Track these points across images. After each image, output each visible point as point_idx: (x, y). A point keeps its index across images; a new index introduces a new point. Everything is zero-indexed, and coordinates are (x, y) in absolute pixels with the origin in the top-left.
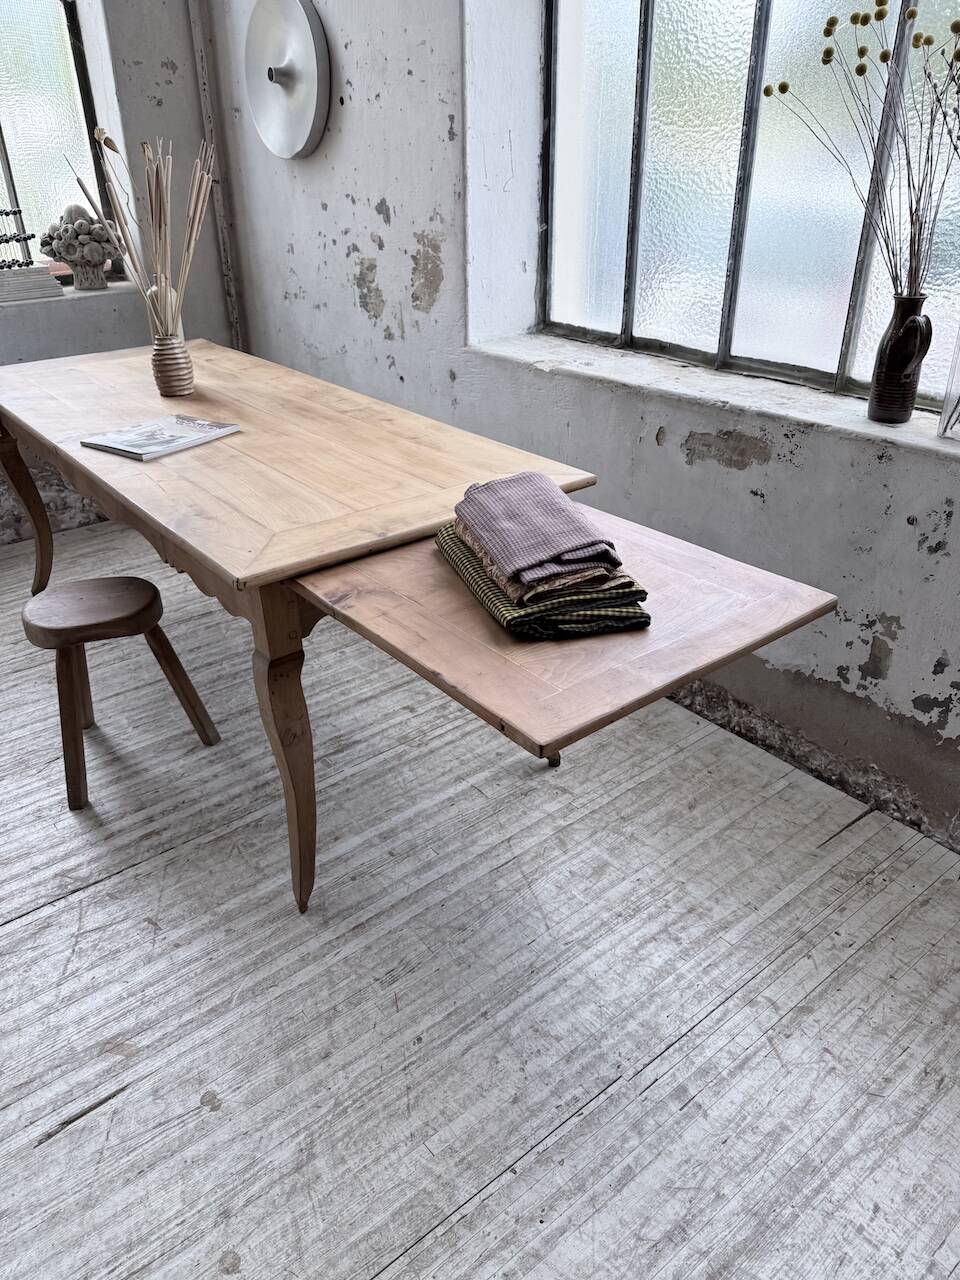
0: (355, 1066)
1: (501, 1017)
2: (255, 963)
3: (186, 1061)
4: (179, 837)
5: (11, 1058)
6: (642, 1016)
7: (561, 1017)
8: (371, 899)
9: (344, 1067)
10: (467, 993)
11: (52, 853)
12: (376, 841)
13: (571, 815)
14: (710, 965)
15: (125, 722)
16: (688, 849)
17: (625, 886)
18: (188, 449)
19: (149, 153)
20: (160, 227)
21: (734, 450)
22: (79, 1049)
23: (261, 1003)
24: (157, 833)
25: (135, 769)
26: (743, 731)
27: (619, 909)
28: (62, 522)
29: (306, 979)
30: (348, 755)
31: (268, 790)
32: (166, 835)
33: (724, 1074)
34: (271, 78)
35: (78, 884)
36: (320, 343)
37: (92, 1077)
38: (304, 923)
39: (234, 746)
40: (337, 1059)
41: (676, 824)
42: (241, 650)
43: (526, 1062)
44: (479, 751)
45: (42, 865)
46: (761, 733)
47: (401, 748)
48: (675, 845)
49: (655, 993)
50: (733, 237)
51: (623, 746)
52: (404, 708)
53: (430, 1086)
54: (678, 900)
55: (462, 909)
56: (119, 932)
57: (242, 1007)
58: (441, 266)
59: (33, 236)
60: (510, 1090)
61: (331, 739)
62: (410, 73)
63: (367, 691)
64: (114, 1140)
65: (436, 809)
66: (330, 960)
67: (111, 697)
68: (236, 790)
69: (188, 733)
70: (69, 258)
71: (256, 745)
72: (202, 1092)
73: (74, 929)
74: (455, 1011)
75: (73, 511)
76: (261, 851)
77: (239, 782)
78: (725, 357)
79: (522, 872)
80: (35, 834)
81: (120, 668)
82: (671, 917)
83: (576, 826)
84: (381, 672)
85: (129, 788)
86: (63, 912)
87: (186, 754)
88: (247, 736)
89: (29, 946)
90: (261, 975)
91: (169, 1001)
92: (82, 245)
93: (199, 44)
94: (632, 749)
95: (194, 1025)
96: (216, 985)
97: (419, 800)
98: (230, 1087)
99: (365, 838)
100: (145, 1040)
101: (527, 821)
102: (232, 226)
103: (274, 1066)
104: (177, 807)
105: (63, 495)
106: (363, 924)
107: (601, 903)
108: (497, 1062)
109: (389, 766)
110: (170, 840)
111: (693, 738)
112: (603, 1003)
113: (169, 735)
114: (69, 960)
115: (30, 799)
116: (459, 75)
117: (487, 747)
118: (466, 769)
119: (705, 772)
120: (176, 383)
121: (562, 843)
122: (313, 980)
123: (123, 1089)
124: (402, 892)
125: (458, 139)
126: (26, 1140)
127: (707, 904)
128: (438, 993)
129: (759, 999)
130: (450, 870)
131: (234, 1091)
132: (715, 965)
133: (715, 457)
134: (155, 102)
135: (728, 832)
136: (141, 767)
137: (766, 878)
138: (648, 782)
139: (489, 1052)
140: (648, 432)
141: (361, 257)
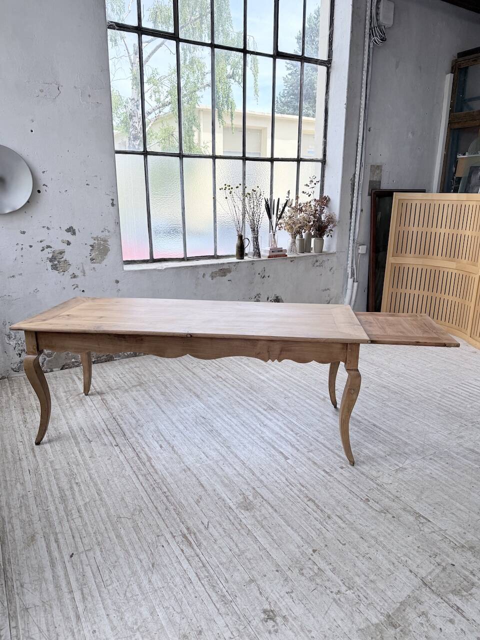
21: (223, 273)
36: (14, 292)
58: (109, 246)
125: (116, 206)
133: (218, 276)
140: (201, 276)
141: (53, 250)
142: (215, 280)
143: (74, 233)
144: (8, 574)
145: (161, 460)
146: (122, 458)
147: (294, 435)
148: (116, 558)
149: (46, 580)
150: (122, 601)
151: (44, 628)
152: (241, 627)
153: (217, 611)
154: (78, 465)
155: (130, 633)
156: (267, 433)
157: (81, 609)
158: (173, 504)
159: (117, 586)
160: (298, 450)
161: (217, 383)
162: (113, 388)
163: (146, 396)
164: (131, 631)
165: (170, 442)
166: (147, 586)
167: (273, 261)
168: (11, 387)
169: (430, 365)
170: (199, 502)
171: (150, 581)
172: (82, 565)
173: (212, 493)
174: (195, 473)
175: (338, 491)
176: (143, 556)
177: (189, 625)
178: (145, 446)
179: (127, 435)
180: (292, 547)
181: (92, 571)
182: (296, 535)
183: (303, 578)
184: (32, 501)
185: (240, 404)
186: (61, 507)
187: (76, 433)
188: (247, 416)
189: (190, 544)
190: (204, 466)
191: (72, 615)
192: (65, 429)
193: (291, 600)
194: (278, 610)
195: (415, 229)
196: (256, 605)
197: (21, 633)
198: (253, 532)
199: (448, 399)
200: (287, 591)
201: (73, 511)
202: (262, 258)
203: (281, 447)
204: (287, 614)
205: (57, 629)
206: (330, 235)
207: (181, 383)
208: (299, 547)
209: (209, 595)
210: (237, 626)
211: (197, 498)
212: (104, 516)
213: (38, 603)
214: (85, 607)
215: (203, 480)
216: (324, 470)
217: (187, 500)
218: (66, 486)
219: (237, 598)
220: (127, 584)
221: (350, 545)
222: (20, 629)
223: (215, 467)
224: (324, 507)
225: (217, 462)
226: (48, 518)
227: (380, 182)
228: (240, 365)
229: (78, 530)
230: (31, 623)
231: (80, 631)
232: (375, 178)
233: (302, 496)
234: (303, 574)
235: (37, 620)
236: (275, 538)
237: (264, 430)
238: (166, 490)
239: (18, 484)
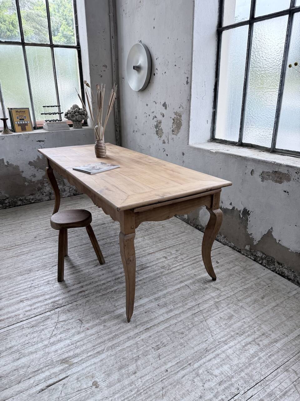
0: (145, 378)
1: (196, 365)
2: (113, 338)
3: (88, 369)
4: (91, 293)
5: (33, 361)
6: (247, 371)
7: (217, 368)
8: (151, 320)
9: (141, 378)
10: (183, 356)
11: (51, 295)
12: (154, 300)
13: (220, 298)
14: (271, 355)
15: (77, 255)
16: (262, 312)
17: (239, 324)
18: (104, 172)
19: (99, 88)
20: (100, 108)
21: (278, 177)
22: (54, 361)
23: (114, 352)
24: (84, 291)
25: (78, 270)
26: (280, 273)
27: (237, 332)
28: (63, 195)
29: (129, 345)
30: (145, 271)
31: (119, 280)
32: (87, 292)
33: (278, 397)
34: (134, 68)
35: (59, 306)
36: (143, 145)
37: (58, 371)
38: (129, 326)
39: (109, 265)
40: (138, 374)
41: (257, 303)
42: (113, 235)
43: (204, 383)
44: (188, 273)
45: (48, 299)
46: (287, 274)
47: (162, 270)
48: (257, 311)
49: (251, 363)
50: (277, 111)
51: (238, 275)
52: (163, 257)
53: (171, 388)
54: (258, 330)
55: (182, 327)
56: (70, 323)
57: (108, 352)
58: (182, 122)
59: (63, 113)
60: (199, 393)
61: (140, 265)
62: (175, 65)
63: (151, 251)
64: (63, 394)
65: (173, 291)
66: (137, 339)
67: (73, 247)
68: (109, 280)
69: (95, 260)
70: (72, 119)
71: (116, 265)
72: (93, 381)
73: (56, 321)
74: (179, 362)
75: (67, 192)
76: (116, 300)
77: (110, 277)
78: (273, 149)
79: (203, 316)
80: (47, 289)
81: (77, 239)
82: (256, 336)
83: (222, 302)
84: (156, 245)
85: (77, 276)
86: (53, 314)
87: (95, 267)
88: (113, 262)
89: (42, 325)
90: (114, 342)
91: (84, 347)
92: (76, 115)
93: (114, 60)
94: (241, 277)
95: (92, 357)
96: (100, 344)
97: (168, 288)
98: (102, 380)
99: (150, 299)
100: (75, 360)
101: (205, 298)
102: (119, 111)
103: (117, 374)
104: (91, 283)
105: (64, 187)
106: (148, 328)
107: (231, 329)
108: (194, 382)
109: (158, 276)
110: (88, 294)
111: (262, 275)
112: (232, 365)
113: (90, 260)
114: (53, 330)
115: (46, 277)
116: (190, 66)
117: (191, 272)
118: (184, 279)
119: (267, 286)
120: (101, 154)
121: (217, 307)
122: (131, 345)
123: (67, 377)
124: (162, 319)
125: (189, 84)
126: (35, 391)
127: (269, 332)
128: (174, 355)
129: (290, 369)
130: (178, 313)
131: (104, 382)
132: (273, 355)
133: (271, 179)
134: (100, 76)
135: (276, 308)
136: (81, 270)
137: (291, 325)
138: (247, 288)
139: (191, 378)
140: (248, 171)
141: (157, 119)
143: (166, 108)
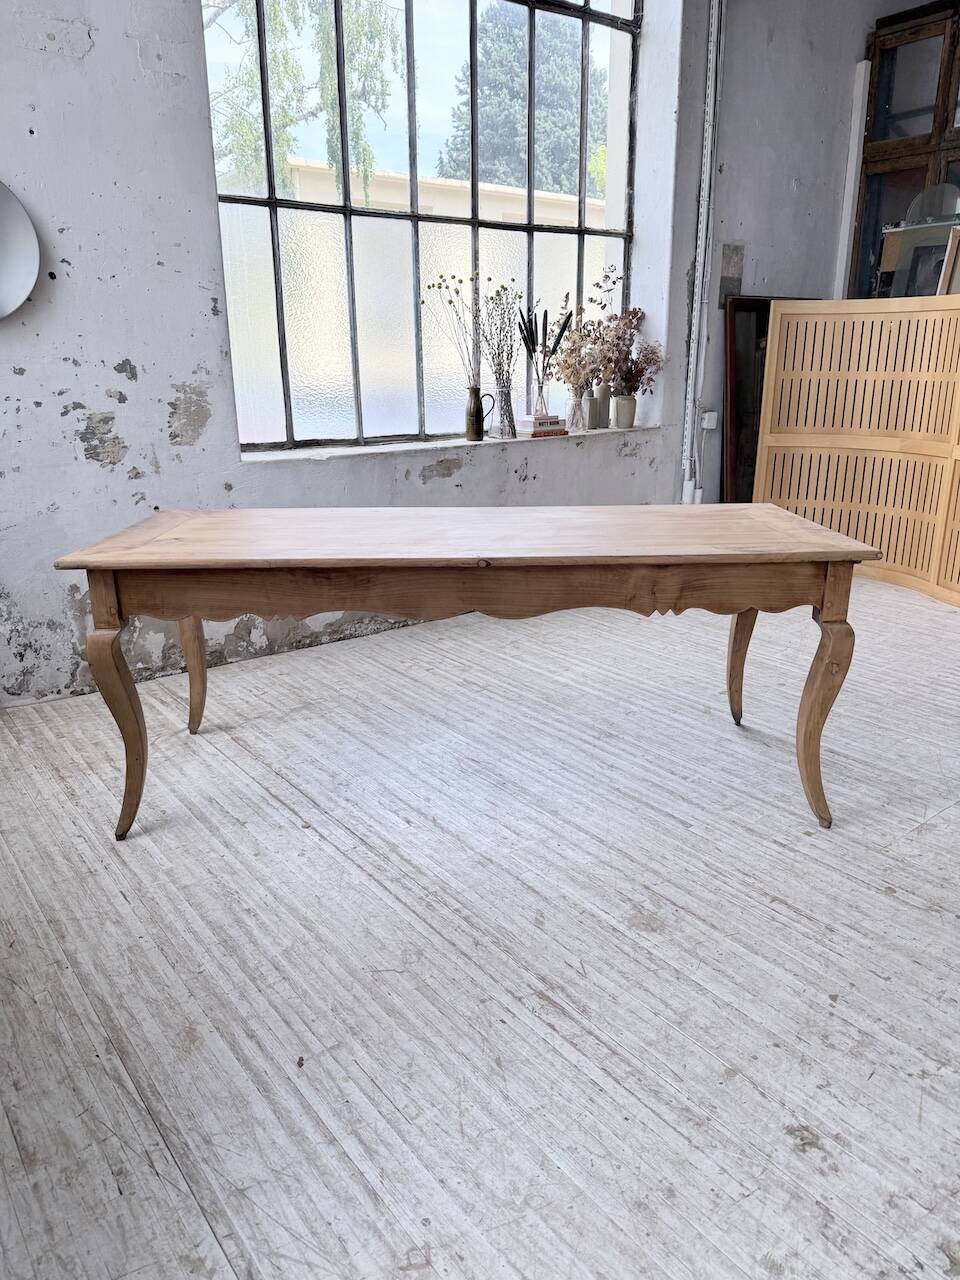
21: (445, 469)
58: (209, 406)
125: (223, 315)
133: (436, 475)
140: (400, 475)
141: (89, 412)
142: (429, 485)
143: (133, 376)
144: (163, 1120)
145: (420, 847)
146: (330, 850)
147: (682, 781)
148: (405, 1057)
149: (261, 1124)
150: (461, 1147)
151: (302, 1230)
152: (754, 1168)
153: (687, 1142)
154: (235, 873)
155: (512, 1215)
156: (623, 780)
157: (372, 1176)
158: (485, 933)
159: (436, 1116)
160: (703, 809)
161: (473, 695)
162: (249, 717)
163: (330, 727)
164: (512, 1209)
165: (423, 811)
166: (505, 1109)
167: (543, 443)
168: (10, 729)
169: (881, 639)
170: (542, 923)
171: (507, 1098)
172: (333, 1080)
173: (561, 904)
174: (506, 866)
175: (824, 879)
176: (465, 1047)
177: (639, 1180)
178: (371, 822)
179: (322, 805)
180: (780, 994)
181: (361, 1090)
182: (778, 971)
183: (837, 1054)
184: (154, 956)
185: (539, 730)
186: (231, 964)
187: (204, 810)
188: (566, 751)
189: (563, 1010)
190: (520, 852)
191: (356, 1190)
192: (172, 804)
193: (834, 1101)
194: (817, 1123)
195: (814, 376)
196: (765, 1119)
197: (248, 1247)
198: (687, 973)
199: (949, 696)
200: (818, 1084)
201: (263, 970)
202: (519, 439)
203: (667, 805)
204: (838, 1130)
205: (333, 1226)
206: (648, 390)
207: (394, 698)
208: (797, 994)
209: (654, 1112)
210: (746, 1168)
211: (534, 915)
212: (341, 972)
213: (262, 1174)
214: (379, 1170)
215: (528, 877)
216: (775, 842)
217: (513, 921)
218: (226, 920)
219: (718, 1110)
220: (456, 1109)
221: (899, 979)
222: (244, 1238)
223: (542, 851)
224: (812, 911)
225: (543, 842)
226: (211, 991)
227: (740, 280)
228: (504, 659)
229: (292, 1007)
230: (265, 1223)
231: (390, 1224)
232: (732, 273)
233: (754, 894)
234: (833, 1046)
235: (277, 1213)
236: (740, 980)
237: (614, 775)
238: (458, 906)
239: (108, 923)
